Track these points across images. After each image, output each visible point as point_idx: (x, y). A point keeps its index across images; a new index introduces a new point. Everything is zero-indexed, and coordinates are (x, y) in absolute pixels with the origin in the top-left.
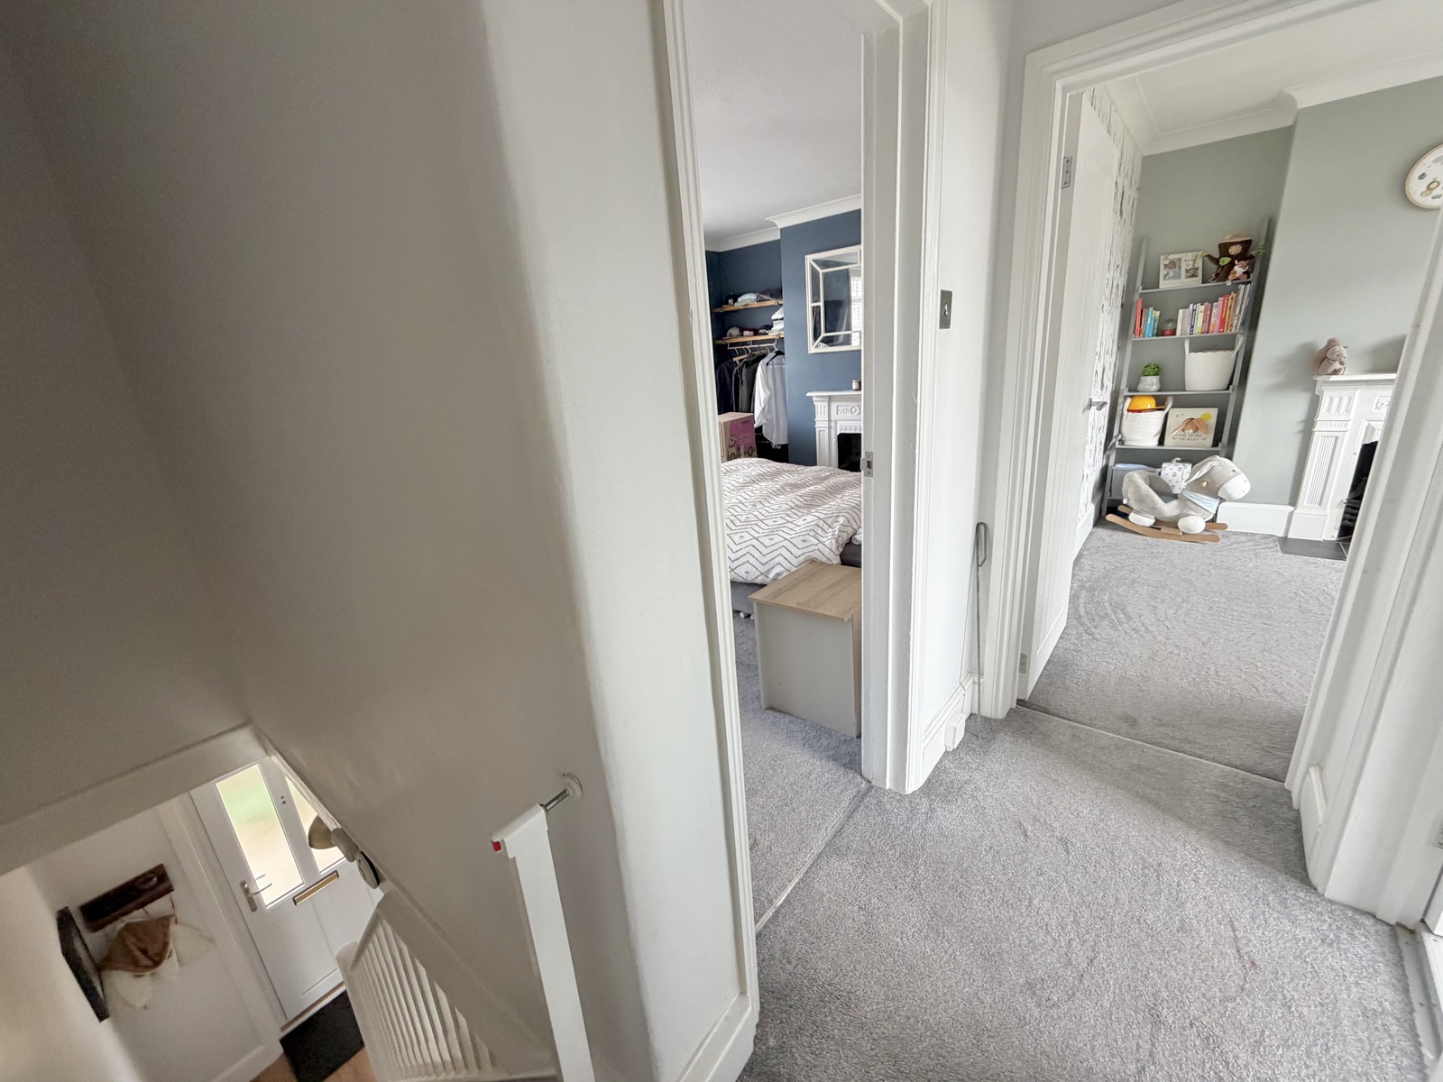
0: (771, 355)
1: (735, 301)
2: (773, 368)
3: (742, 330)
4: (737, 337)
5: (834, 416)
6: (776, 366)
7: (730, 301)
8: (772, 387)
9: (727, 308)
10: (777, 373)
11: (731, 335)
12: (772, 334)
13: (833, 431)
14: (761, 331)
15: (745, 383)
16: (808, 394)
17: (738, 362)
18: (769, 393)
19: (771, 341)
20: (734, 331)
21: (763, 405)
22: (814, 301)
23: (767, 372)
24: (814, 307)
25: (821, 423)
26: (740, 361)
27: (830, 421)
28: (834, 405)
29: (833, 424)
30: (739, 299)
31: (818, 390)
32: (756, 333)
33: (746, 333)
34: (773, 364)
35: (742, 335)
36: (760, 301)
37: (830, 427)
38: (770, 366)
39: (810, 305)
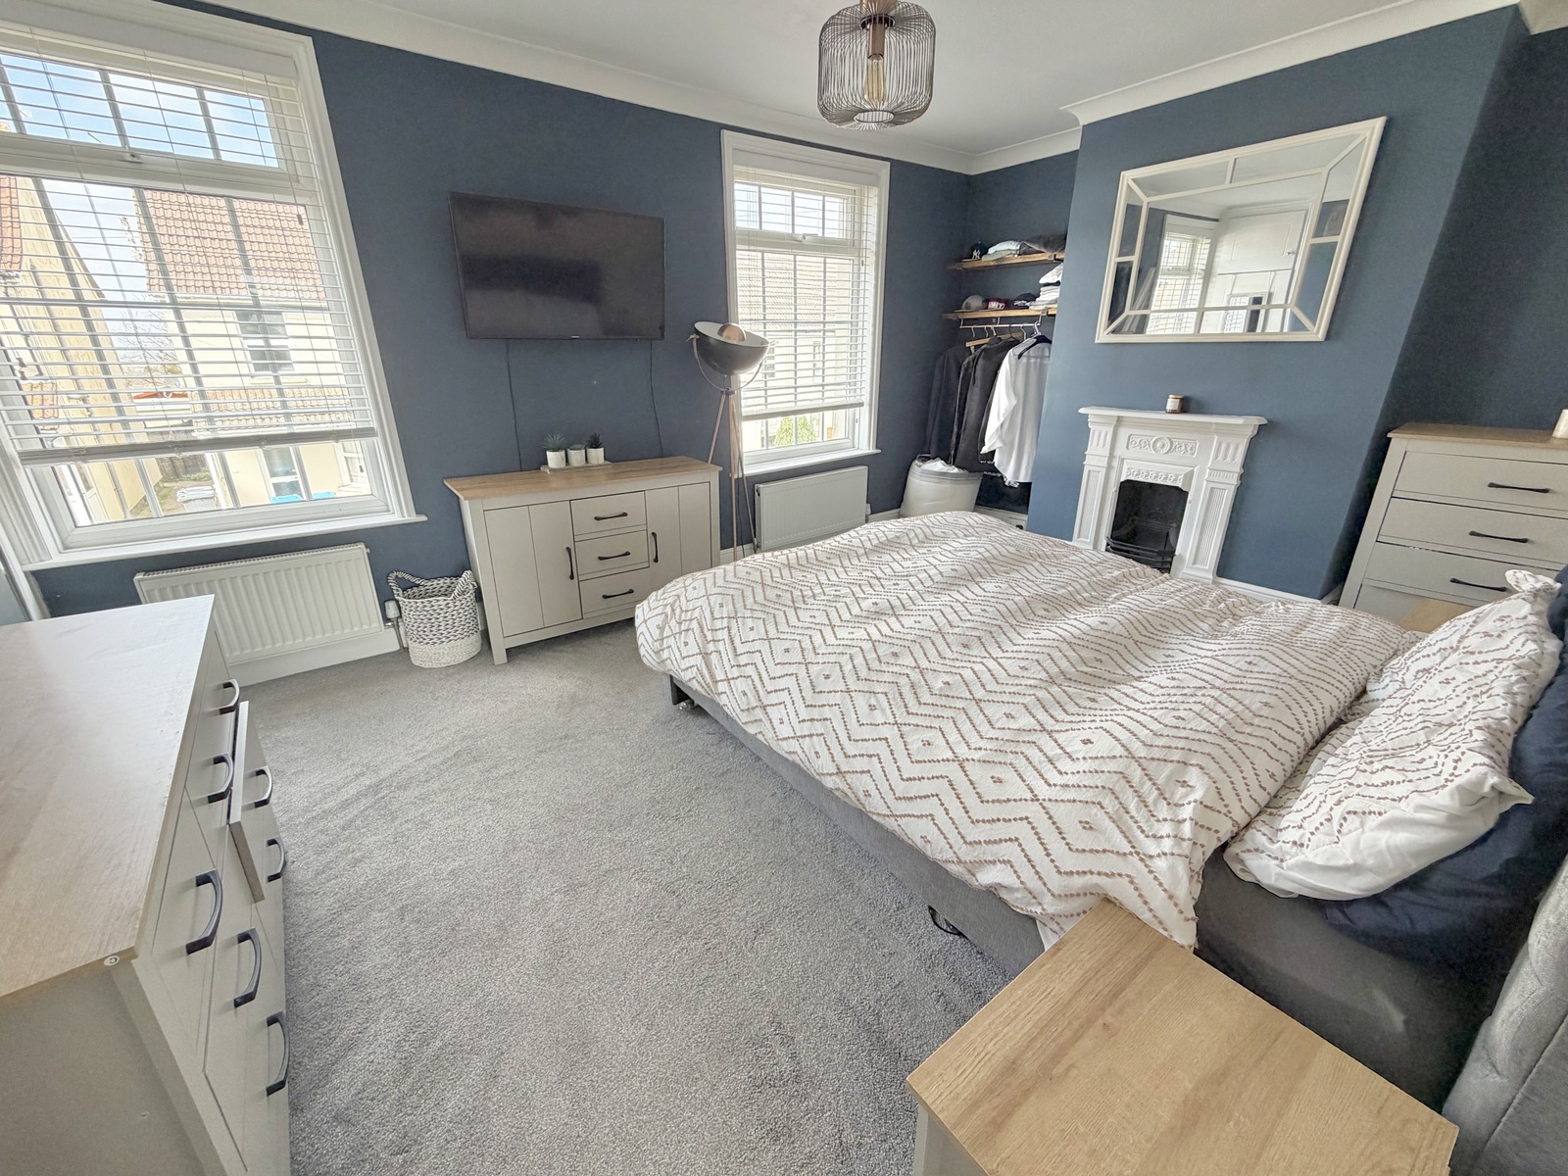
0: (1030, 341)
1: (984, 252)
2: (1028, 363)
3: (987, 301)
4: (977, 310)
5: (1120, 451)
6: (1033, 360)
7: (975, 253)
8: (1021, 393)
9: (969, 264)
10: (1032, 369)
11: (968, 307)
12: (1036, 308)
13: (1113, 474)
14: (1018, 303)
15: (978, 382)
16: (1082, 411)
17: (972, 348)
18: (1014, 402)
19: (1033, 319)
20: (975, 301)
21: (1002, 420)
22: (1121, 254)
23: (1017, 369)
24: (1118, 263)
25: (1095, 458)
26: (977, 347)
27: (1111, 456)
28: (1124, 433)
29: (1116, 463)
30: (991, 251)
31: (1099, 405)
32: (1009, 305)
33: (993, 305)
34: (1029, 357)
35: (987, 308)
36: (1025, 253)
37: (1109, 467)
38: (1024, 360)
39: (1113, 260)
